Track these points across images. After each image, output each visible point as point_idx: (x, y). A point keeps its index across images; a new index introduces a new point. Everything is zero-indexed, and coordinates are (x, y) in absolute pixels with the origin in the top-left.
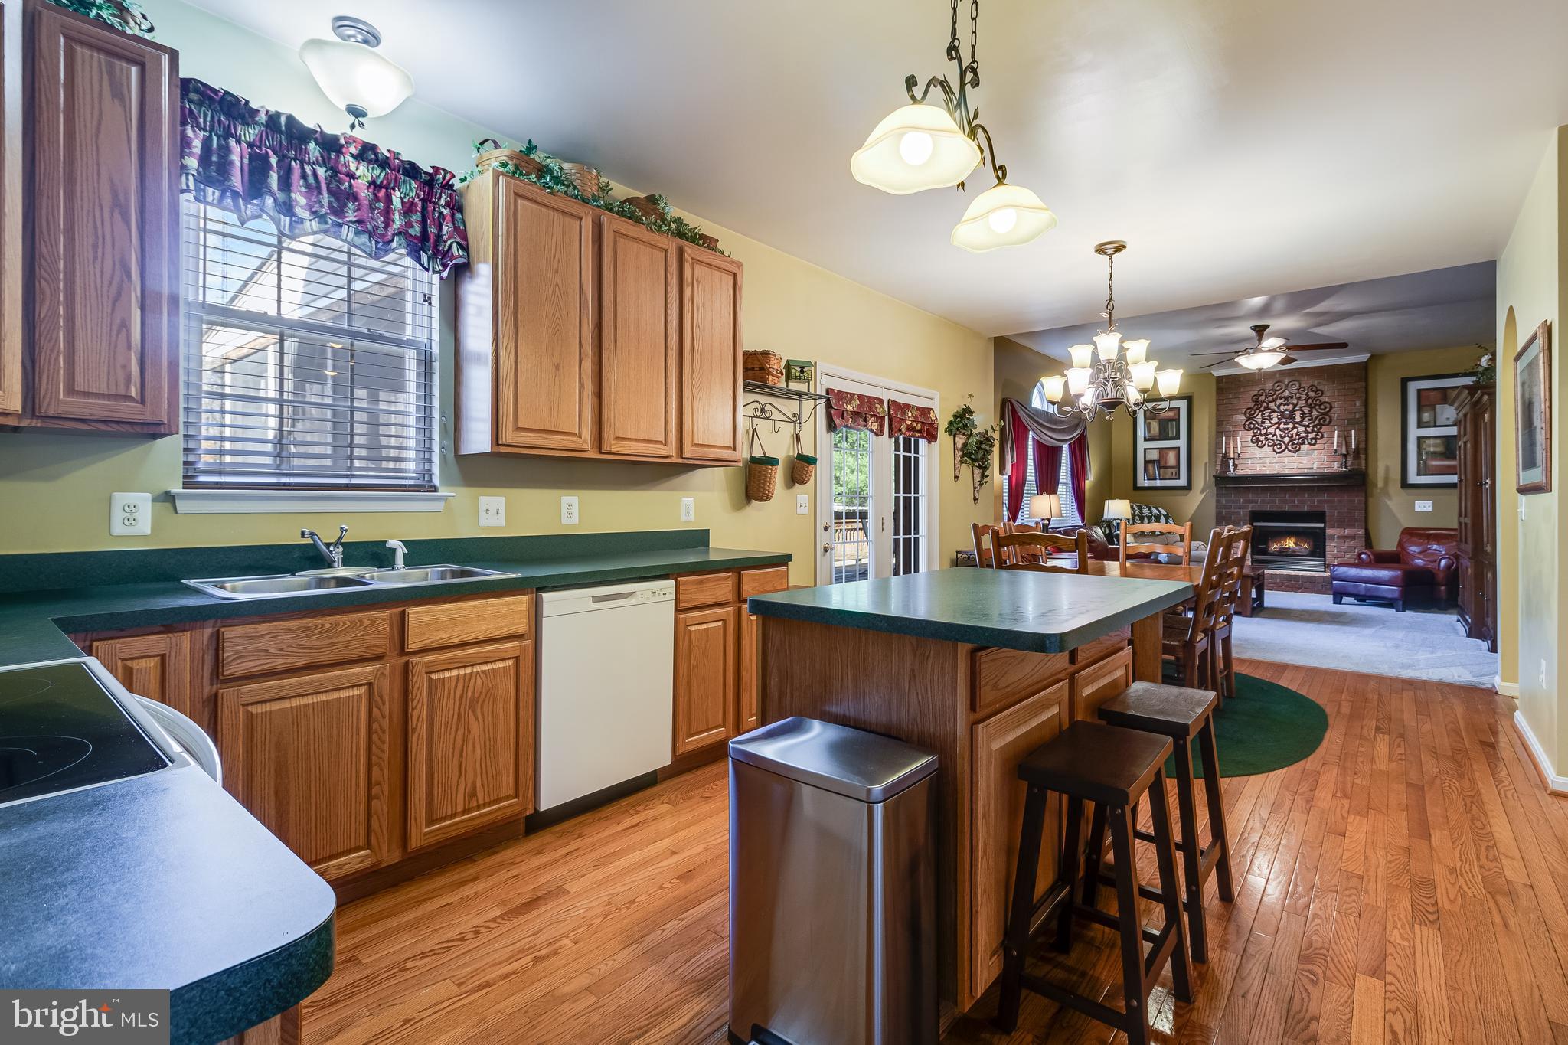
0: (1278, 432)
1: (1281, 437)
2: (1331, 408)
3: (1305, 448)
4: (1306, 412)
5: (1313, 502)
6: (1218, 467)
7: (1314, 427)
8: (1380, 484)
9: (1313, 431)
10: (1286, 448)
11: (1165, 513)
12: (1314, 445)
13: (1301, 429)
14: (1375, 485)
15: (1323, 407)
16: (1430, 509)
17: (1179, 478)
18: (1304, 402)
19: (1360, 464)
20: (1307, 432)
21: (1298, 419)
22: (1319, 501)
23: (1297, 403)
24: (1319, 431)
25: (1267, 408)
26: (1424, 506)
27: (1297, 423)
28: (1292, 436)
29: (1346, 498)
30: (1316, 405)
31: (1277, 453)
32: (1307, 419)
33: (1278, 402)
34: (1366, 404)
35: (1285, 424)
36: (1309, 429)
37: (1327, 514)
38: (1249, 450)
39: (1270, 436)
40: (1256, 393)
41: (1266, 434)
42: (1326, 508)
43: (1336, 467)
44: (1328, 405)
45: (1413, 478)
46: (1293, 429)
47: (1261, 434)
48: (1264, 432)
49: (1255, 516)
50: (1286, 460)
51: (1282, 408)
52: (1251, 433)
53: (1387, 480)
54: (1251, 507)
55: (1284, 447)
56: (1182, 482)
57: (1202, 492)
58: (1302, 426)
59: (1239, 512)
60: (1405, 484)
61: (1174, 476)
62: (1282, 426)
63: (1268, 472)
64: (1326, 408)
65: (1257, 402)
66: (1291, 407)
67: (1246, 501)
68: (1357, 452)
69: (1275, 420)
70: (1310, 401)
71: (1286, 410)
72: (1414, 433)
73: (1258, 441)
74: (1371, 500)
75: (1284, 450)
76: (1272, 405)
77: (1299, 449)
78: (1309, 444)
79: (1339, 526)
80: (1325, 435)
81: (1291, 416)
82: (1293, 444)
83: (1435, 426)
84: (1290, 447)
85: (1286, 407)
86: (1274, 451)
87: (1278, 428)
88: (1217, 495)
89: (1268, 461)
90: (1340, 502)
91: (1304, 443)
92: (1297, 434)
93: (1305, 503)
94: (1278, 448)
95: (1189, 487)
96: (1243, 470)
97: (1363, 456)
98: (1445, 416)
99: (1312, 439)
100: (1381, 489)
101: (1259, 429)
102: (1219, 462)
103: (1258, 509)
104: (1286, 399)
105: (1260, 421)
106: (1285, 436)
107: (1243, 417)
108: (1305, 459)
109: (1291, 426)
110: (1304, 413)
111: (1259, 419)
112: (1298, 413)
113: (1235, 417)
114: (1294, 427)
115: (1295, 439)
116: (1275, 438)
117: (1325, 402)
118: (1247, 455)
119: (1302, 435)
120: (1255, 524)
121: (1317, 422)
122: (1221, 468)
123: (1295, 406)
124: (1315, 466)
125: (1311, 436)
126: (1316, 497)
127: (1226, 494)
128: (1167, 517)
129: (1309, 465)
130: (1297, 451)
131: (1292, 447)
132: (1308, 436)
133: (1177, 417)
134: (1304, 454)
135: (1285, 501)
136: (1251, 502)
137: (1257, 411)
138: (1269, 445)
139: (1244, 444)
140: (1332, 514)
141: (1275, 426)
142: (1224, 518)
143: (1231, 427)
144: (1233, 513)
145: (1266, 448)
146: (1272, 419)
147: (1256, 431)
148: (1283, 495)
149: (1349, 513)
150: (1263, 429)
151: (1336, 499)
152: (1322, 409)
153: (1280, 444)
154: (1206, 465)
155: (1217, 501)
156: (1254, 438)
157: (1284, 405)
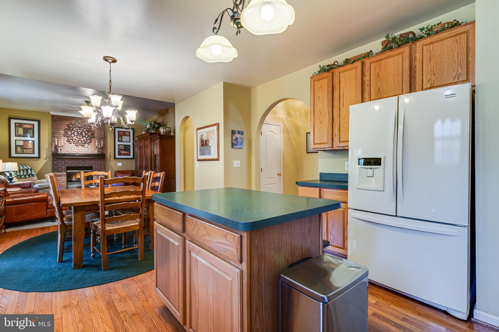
0: (77, 139)
1: (78, 140)
2: (94, 133)
3: (86, 145)
5: (89, 163)
6: (53, 150)
7: (89, 138)
8: (108, 158)
9: (89, 140)
10: (80, 145)
11: (30, 168)
12: (89, 144)
13: (85, 139)
14: (107, 158)
15: (92, 132)
16: (121, 165)
17: (34, 154)
18: (86, 130)
19: (103, 151)
21: (84, 135)
22: (91, 163)
23: (84, 130)
24: (91, 140)
25: (72, 130)
26: (120, 164)
27: (84, 136)
28: (82, 141)
29: (99, 162)
30: (90, 131)
31: (77, 146)
32: (87, 135)
33: (77, 128)
34: (104, 133)
35: (79, 136)
36: (88, 139)
37: (93, 167)
38: (66, 144)
39: (74, 140)
40: (68, 124)
41: (72, 139)
42: (93, 165)
43: (96, 152)
44: (93, 132)
45: (117, 156)
46: (82, 138)
47: (70, 139)
48: (72, 138)
49: (68, 168)
50: (80, 149)
51: (78, 130)
52: (67, 138)
53: (110, 156)
54: (67, 165)
55: (79, 144)
56: (36, 155)
57: (45, 159)
58: (85, 137)
59: (62, 167)
60: (115, 158)
61: (31, 153)
62: (78, 137)
63: (73, 153)
64: (93, 133)
65: (69, 128)
66: (81, 131)
67: (64, 163)
68: (103, 148)
69: (76, 135)
70: (88, 130)
71: (80, 131)
72: (117, 143)
73: (69, 141)
74: (106, 163)
75: (79, 145)
76: (74, 129)
77: (84, 145)
78: (88, 144)
80: (93, 142)
81: (81, 134)
82: (82, 143)
83: (122, 142)
84: (81, 144)
85: (80, 130)
86: (76, 145)
87: (77, 137)
88: (53, 161)
89: (73, 149)
90: (97, 163)
91: (86, 144)
92: (84, 140)
93: (87, 164)
94: (77, 144)
95: (39, 157)
96: (63, 152)
97: (104, 149)
98: (124, 139)
99: (88, 142)
100: (109, 159)
101: (70, 137)
102: (53, 148)
103: (69, 166)
104: (80, 127)
105: (70, 134)
106: (79, 140)
107: (63, 132)
108: (86, 149)
109: (81, 137)
110: (86, 133)
111: (70, 133)
112: (84, 133)
113: (60, 131)
114: (83, 138)
115: (83, 142)
116: (76, 141)
117: (92, 131)
118: (65, 146)
119: (85, 141)
120: (68, 171)
121: (90, 137)
122: (54, 150)
123: (83, 130)
124: (90, 151)
125: (88, 141)
126: (90, 161)
127: (57, 160)
128: (31, 170)
129: (88, 151)
130: (84, 146)
131: (82, 145)
132: (87, 141)
133: (33, 128)
134: (86, 147)
135: (80, 163)
136: (67, 163)
137: (69, 130)
138: (74, 143)
139: (64, 142)
140: (95, 167)
141: (76, 136)
142: (56, 169)
143: (58, 135)
144: (60, 167)
145: (72, 144)
146: (74, 134)
147: (68, 137)
148: (79, 161)
149: (100, 166)
150: (71, 137)
151: (96, 162)
152: (91, 133)
153: (78, 143)
154: (47, 149)
155: (53, 163)
156: (68, 140)
157: (79, 130)
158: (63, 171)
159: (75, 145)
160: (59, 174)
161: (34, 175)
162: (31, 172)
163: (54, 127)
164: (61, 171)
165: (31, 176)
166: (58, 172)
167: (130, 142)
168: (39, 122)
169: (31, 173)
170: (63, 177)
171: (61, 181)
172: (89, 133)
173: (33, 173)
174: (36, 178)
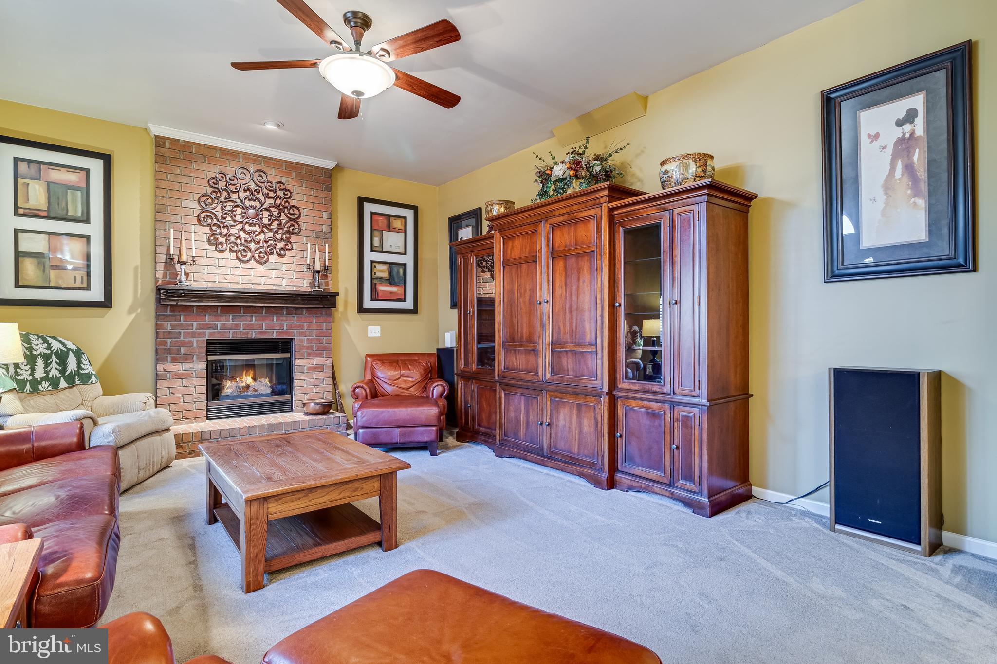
0: (242, 234)
1: (246, 241)
2: (300, 214)
3: (273, 258)
4: (275, 214)
5: (282, 326)
6: (159, 275)
7: (283, 234)
8: (341, 307)
9: (282, 239)
10: (253, 257)
11: (74, 348)
12: (283, 256)
13: (270, 235)
14: (338, 308)
16: (379, 335)
17: (88, 288)
19: (328, 284)
20: (275, 239)
21: (266, 221)
22: (290, 327)
23: (265, 201)
24: (288, 241)
25: (228, 200)
26: (374, 331)
27: (265, 226)
28: (259, 242)
29: (314, 321)
30: (285, 207)
31: (241, 262)
32: (275, 224)
33: (242, 195)
34: (330, 216)
35: (250, 225)
36: (278, 237)
37: (297, 341)
38: (205, 254)
39: (232, 239)
40: (213, 174)
41: (227, 236)
42: (295, 334)
44: (297, 211)
45: (368, 304)
46: (259, 234)
47: (221, 234)
48: (225, 231)
49: (213, 346)
50: (252, 273)
51: (248, 203)
52: (208, 230)
53: (346, 303)
54: (208, 334)
55: (249, 255)
56: (96, 293)
57: (130, 312)
58: (271, 230)
59: (191, 343)
60: (361, 310)
61: (78, 284)
62: (247, 227)
63: (230, 287)
64: (294, 214)
65: (217, 191)
66: (257, 204)
67: (200, 327)
69: (238, 218)
71: (252, 207)
72: (369, 256)
73: (217, 243)
75: (250, 260)
76: (234, 196)
77: (267, 260)
78: (278, 255)
79: (309, 356)
80: (295, 247)
81: (257, 216)
82: (261, 252)
83: (382, 252)
84: (256, 256)
85: (252, 203)
86: (239, 259)
87: (243, 229)
88: (157, 317)
89: (229, 271)
90: (308, 326)
91: (272, 254)
92: (265, 241)
93: (273, 329)
94: (242, 254)
95: (107, 303)
96: (195, 282)
97: (331, 275)
98: (389, 243)
99: (282, 249)
101: (218, 227)
102: (160, 267)
103: (217, 337)
104: (252, 192)
105: (219, 215)
106: (251, 242)
107: (196, 205)
108: (273, 274)
109: (257, 229)
110: (272, 216)
111: (218, 211)
112: (266, 214)
113: (184, 203)
114: (263, 231)
115: (263, 247)
116: (238, 241)
117: (293, 206)
118: (203, 261)
119: (271, 242)
120: (211, 358)
121: (286, 229)
122: (165, 275)
123: (262, 204)
124: (284, 282)
125: (281, 245)
126: (286, 321)
127: (172, 316)
128: (78, 354)
129: (277, 282)
130: (265, 262)
131: (259, 256)
132: (276, 245)
133: (84, 185)
134: (273, 267)
135: (250, 327)
136: (209, 328)
137: (216, 201)
138: (231, 251)
139: (200, 245)
140: (302, 341)
141: (240, 226)
142: (169, 351)
143: (179, 217)
144: (183, 344)
145: (227, 254)
146: (235, 216)
147: (214, 228)
148: (249, 318)
149: (317, 340)
150: (224, 227)
151: (305, 323)
152: (291, 214)
153: (245, 251)
154: (136, 268)
155: (157, 326)
156: (212, 238)
157: (250, 200)
158: (195, 357)
159: (237, 257)
160: (180, 367)
161: (89, 376)
162: (79, 363)
163: (163, 185)
164: (187, 359)
165: (77, 381)
166: (174, 360)
167: (405, 254)
168: (107, 160)
169: (79, 367)
170: (195, 382)
171: (187, 398)
172: (282, 214)
173: (88, 369)
174: (98, 388)
